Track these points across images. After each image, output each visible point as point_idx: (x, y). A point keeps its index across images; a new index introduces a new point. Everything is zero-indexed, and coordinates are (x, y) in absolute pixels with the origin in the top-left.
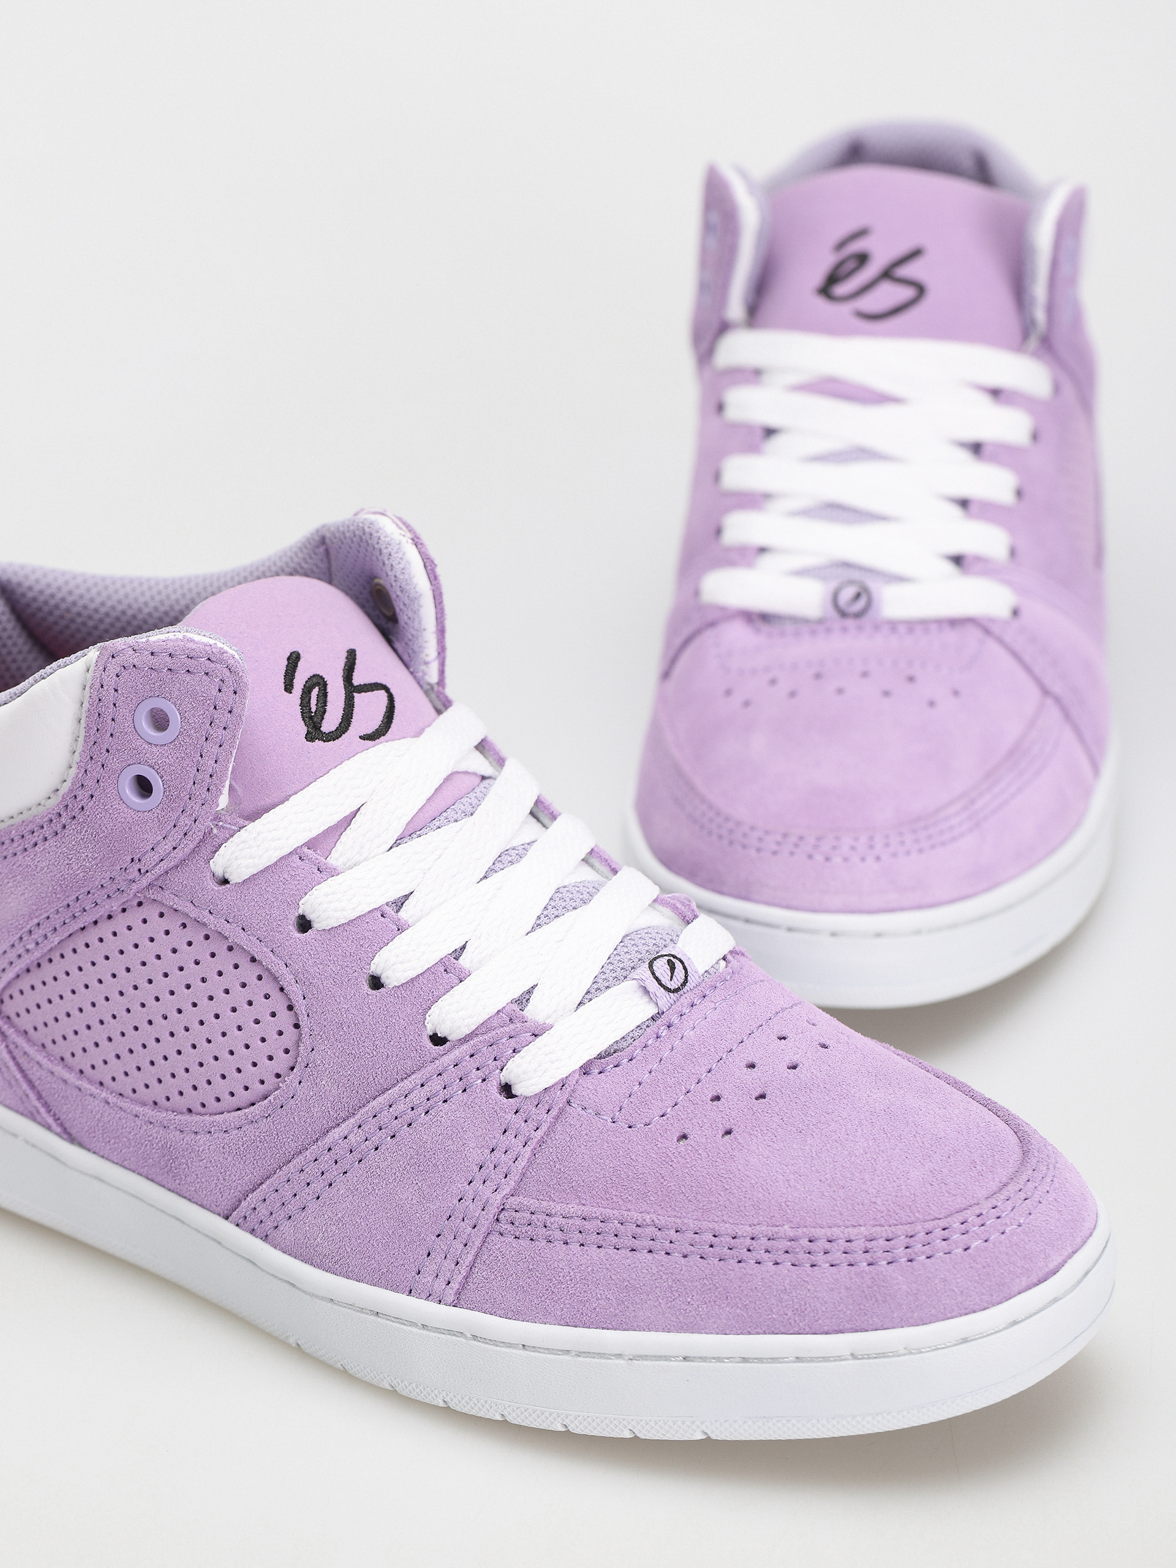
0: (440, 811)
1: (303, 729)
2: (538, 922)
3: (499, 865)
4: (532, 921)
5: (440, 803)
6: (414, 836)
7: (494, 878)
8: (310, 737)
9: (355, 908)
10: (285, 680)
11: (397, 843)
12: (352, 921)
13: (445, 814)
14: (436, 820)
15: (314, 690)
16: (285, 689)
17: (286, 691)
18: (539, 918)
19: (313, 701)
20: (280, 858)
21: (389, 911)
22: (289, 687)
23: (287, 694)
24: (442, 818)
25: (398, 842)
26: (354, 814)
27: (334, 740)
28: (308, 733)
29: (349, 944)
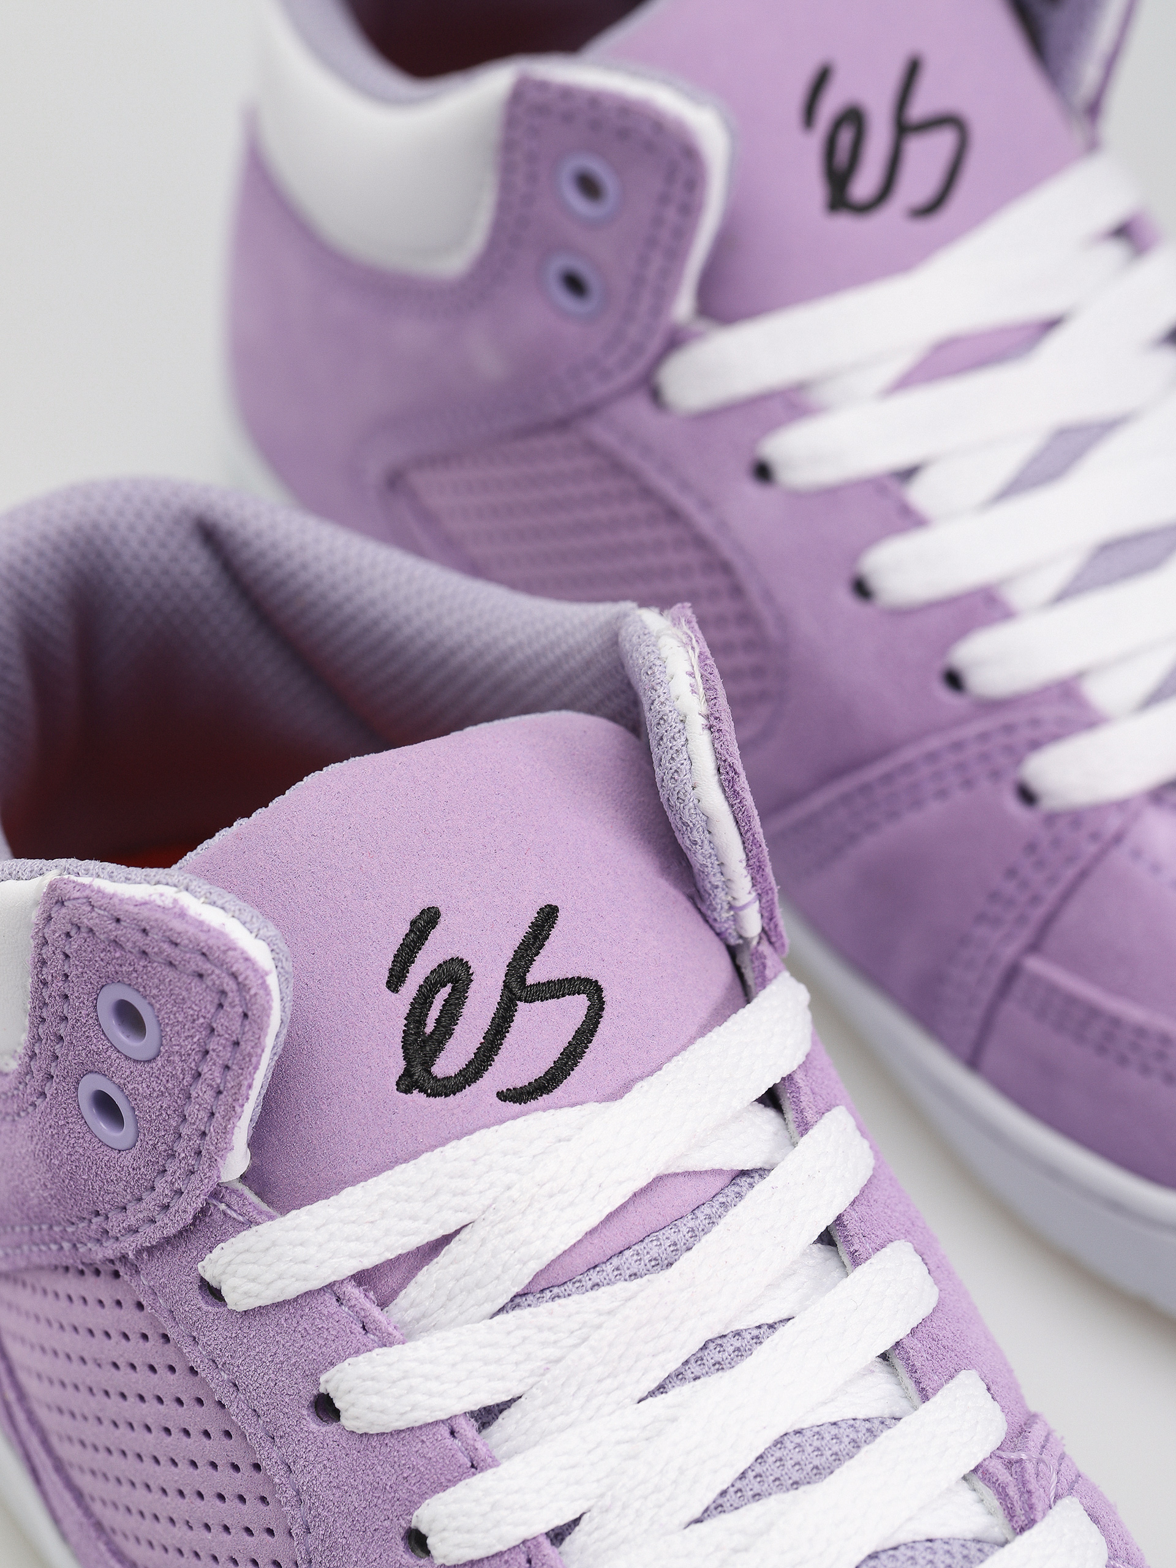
0: (610, 1253)
1: (397, 1065)
2: (720, 1501)
3: (696, 1369)
4: (708, 1497)
5: (613, 1239)
6: (548, 1294)
7: (675, 1394)
8: (407, 1083)
9: (405, 1413)
10: (394, 966)
11: (516, 1301)
12: (399, 1432)
13: (615, 1261)
14: (598, 1269)
15: (442, 990)
16: (388, 982)
17: (389, 988)
18: (723, 1493)
19: (434, 1013)
20: (307, 1293)
21: (468, 1428)
22: (395, 981)
23: (390, 992)
24: (609, 1268)
25: (518, 1300)
26: (446, 1240)
27: (447, 1095)
28: (407, 1073)
29: (386, 1470)
